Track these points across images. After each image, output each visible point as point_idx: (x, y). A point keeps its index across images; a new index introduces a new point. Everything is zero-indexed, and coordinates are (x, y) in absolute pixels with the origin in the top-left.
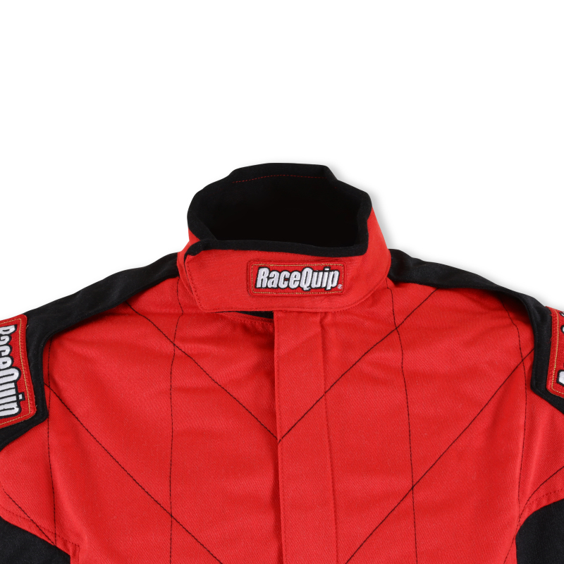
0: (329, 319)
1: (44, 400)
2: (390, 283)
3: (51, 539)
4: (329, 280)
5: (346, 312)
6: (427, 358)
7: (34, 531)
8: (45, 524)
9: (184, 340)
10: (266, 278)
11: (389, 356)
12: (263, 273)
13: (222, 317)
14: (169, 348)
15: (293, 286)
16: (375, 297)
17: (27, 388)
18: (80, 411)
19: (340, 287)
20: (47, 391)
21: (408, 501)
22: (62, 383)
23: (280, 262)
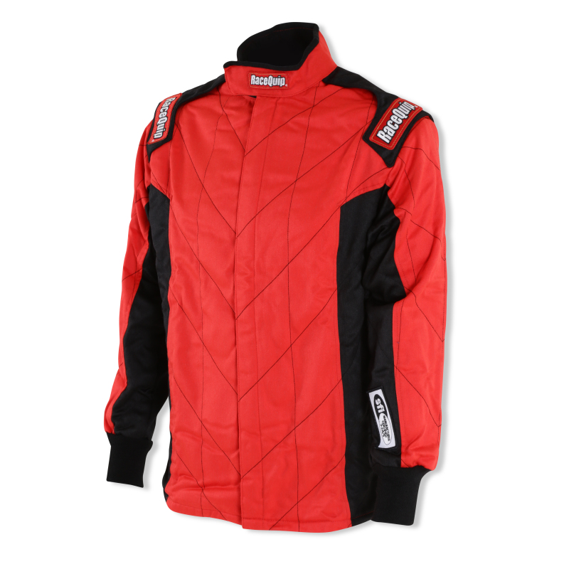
0: (281, 100)
1: (172, 132)
2: (322, 84)
3: (165, 193)
4: (281, 82)
5: (290, 98)
6: (317, 121)
7: (158, 188)
8: (163, 186)
9: (227, 108)
10: (255, 80)
11: (302, 119)
12: (253, 77)
13: (244, 98)
14: (221, 111)
15: (265, 84)
16: (308, 91)
17: (167, 127)
18: (185, 138)
19: (286, 85)
20: (175, 128)
21: (292, 187)
22: (182, 125)
23: (260, 72)
